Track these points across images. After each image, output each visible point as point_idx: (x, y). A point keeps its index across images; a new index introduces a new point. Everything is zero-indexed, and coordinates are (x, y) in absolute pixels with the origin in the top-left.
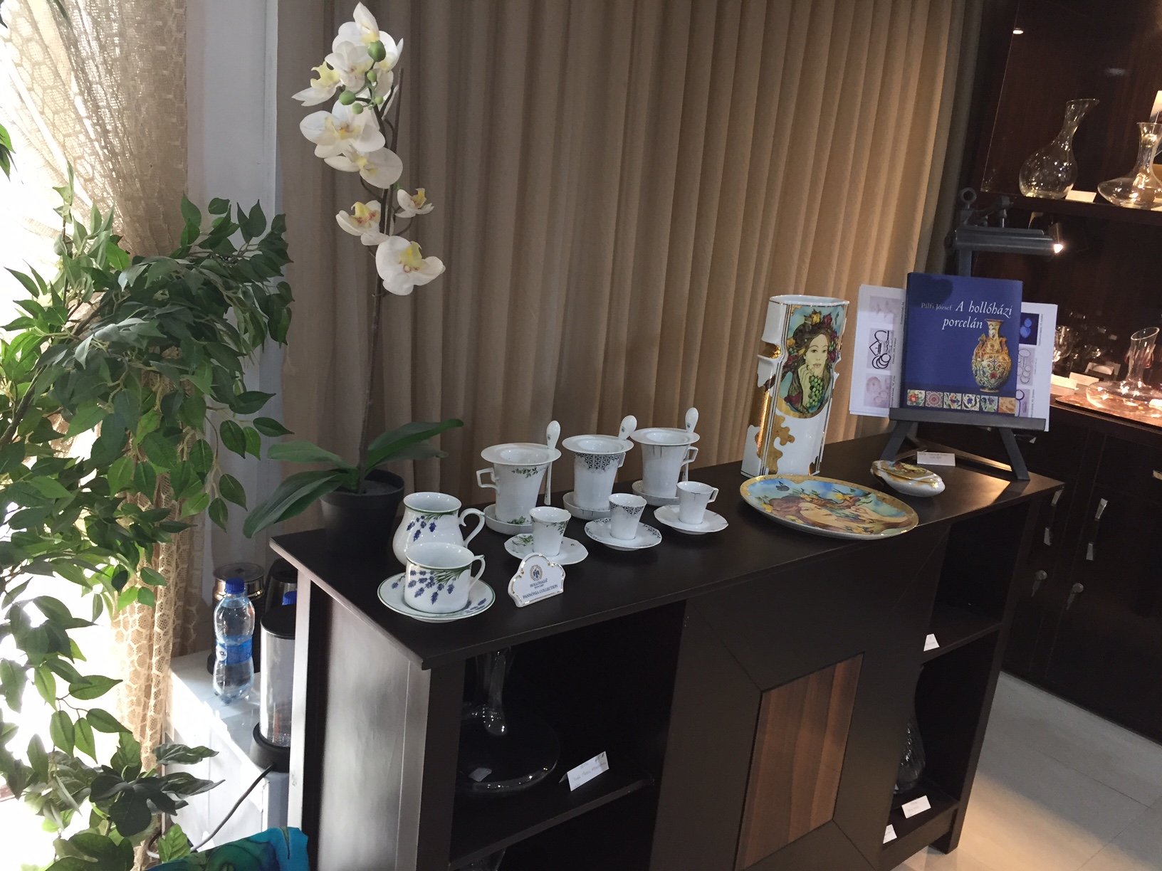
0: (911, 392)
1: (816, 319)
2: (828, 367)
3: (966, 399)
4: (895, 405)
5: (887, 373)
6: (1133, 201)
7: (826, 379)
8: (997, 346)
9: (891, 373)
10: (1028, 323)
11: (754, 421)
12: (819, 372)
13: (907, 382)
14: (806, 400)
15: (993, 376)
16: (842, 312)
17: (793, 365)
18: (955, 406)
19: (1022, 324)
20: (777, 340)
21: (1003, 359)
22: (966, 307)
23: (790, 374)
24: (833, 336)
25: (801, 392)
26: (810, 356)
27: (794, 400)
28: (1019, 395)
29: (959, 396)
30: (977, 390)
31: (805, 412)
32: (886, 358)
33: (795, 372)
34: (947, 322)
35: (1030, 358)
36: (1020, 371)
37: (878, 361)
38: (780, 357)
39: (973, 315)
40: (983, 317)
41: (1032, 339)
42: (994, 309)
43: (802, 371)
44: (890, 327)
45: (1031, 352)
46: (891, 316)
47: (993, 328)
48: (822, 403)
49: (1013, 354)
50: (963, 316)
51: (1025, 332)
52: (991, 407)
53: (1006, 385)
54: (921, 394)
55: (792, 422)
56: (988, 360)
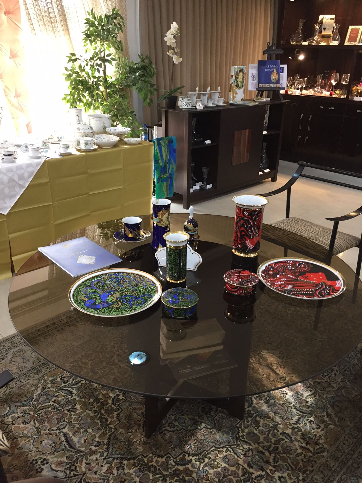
0: (260, 85)
1: (240, 69)
2: (243, 79)
3: (270, 85)
4: (257, 87)
5: (255, 81)
6: (314, 43)
7: (243, 82)
8: (276, 74)
9: (256, 81)
10: (282, 69)
11: (230, 91)
12: (241, 80)
13: (259, 83)
14: (239, 86)
15: (275, 80)
16: (244, 68)
17: (237, 78)
18: (268, 87)
19: (280, 69)
20: (233, 74)
21: (277, 76)
22: (269, 66)
23: (236, 81)
24: (243, 73)
25: (238, 84)
26: (239, 77)
27: (237, 86)
28: (280, 84)
29: (269, 85)
30: (272, 83)
31: (239, 88)
32: (255, 78)
33: (237, 80)
34: (266, 70)
35: (282, 76)
36: (280, 79)
37: (253, 79)
38: (234, 78)
39: (271, 68)
40: (272, 68)
41: (283, 72)
42: (275, 66)
43: (238, 80)
44: (255, 72)
45: (283, 75)
46: (255, 70)
47: (275, 70)
48: (243, 86)
49: (279, 75)
50: (269, 68)
51: (281, 71)
52: (275, 86)
53: (278, 82)
54: (262, 85)
55: (237, 90)
56: (274, 77)
